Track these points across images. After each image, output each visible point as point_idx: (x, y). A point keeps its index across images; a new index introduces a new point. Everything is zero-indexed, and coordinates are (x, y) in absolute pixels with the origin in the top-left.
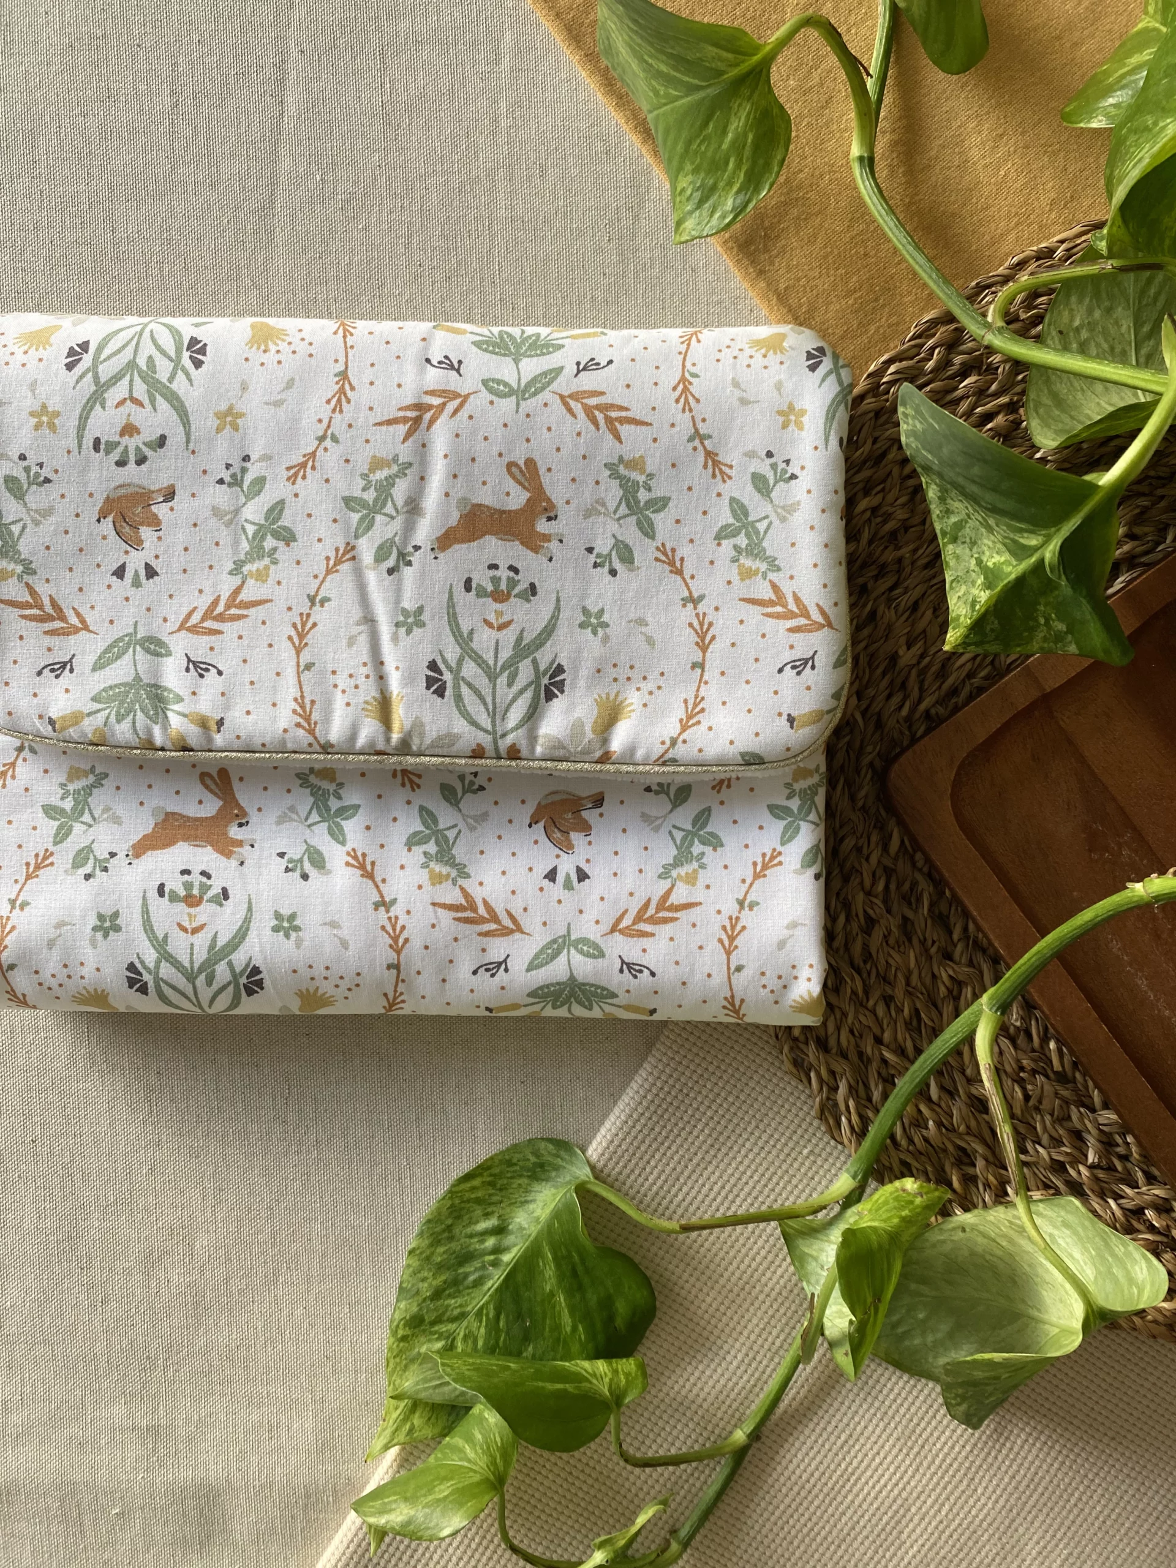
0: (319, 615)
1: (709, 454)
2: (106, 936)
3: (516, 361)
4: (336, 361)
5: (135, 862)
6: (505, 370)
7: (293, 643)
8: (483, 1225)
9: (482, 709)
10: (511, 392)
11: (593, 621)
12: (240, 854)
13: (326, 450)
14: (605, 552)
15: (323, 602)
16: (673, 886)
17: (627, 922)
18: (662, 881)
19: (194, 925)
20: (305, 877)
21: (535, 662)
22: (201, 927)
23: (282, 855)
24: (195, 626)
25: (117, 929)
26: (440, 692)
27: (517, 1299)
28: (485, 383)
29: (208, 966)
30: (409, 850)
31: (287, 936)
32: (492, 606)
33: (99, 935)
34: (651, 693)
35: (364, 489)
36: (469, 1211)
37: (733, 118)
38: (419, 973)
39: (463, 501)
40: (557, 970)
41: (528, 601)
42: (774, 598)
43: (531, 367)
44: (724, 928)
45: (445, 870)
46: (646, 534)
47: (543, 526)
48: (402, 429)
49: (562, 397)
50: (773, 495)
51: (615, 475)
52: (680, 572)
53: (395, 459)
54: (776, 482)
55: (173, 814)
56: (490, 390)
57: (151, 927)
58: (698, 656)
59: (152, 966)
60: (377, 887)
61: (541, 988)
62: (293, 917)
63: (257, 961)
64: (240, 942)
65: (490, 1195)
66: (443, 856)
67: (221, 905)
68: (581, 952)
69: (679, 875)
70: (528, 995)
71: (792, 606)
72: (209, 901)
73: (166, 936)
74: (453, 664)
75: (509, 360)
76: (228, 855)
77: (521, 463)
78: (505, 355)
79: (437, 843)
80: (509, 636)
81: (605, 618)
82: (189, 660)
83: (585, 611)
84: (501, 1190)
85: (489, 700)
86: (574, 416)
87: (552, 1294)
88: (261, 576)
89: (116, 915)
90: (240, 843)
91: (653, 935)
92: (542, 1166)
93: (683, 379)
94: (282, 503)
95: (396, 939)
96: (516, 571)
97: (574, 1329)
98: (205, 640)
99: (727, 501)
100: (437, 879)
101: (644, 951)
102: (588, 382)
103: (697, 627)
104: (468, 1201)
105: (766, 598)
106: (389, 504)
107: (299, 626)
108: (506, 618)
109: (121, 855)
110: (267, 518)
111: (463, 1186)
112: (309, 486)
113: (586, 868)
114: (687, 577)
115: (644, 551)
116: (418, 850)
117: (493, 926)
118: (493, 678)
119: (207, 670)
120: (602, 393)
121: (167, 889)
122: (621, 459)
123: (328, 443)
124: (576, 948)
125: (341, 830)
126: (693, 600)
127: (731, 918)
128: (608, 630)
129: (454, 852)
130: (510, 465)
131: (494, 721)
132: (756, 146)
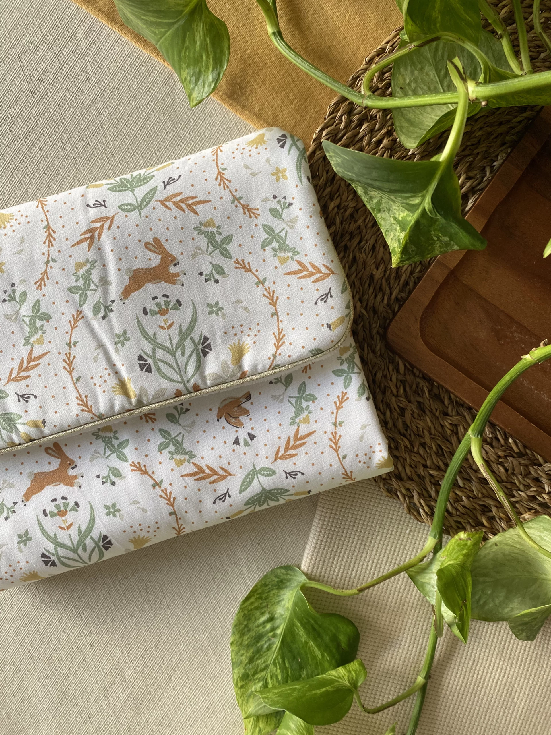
0: (74, 351)
1: (244, 207)
2: (25, 545)
3: (132, 191)
4: (42, 221)
5: (27, 503)
6: (128, 197)
7: (67, 370)
8: (263, 619)
9: (174, 372)
10: (135, 208)
11: (215, 309)
12: (78, 482)
13: (51, 267)
14: (209, 273)
15: (75, 344)
16: (299, 427)
17: (282, 452)
18: (292, 427)
19: (67, 524)
20: (113, 484)
21: (192, 339)
22: (71, 525)
23: (98, 476)
24: (16, 377)
25: (30, 539)
26: (149, 370)
27: (291, 651)
28: (120, 207)
29: (81, 542)
30: (161, 453)
31: (115, 516)
32: (160, 318)
33: (22, 545)
34: (255, 335)
35: (77, 281)
36: (253, 615)
37: (196, 33)
38: (186, 512)
39: (128, 270)
40: (255, 488)
41: (178, 309)
42: (301, 268)
43: (141, 192)
44: (330, 439)
45: (182, 457)
46: (226, 257)
47: (173, 270)
48: (86, 244)
49: (161, 202)
50: (283, 217)
51: (201, 232)
52: (250, 271)
53: (87, 261)
54: (283, 210)
55: (38, 473)
56: (124, 210)
57: (46, 533)
58: (272, 309)
59: (53, 551)
60: (151, 477)
61: (250, 499)
62: (114, 505)
63: (104, 532)
64: (93, 526)
65: (261, 604)
66: (179, 451)
67: (77, 511)
68: (264, 475)
69: (300, 420)
70: (245, 505)
71: (311, 269)
72: (70, 511)
73: (55, 535)
74: (151, 354)
75: (128, 192)
76: (72, 485)
77: (151, 241)
78: (126, 190)
79: (174, 445)
80: (174, 330)
81: (220, 305)
82: (18, 396)
83: (209, 305)
84: (265, 599)
85: (175, 365)
86: (170, 209)
87: (306, 642)
88: (40, 341)
89: (27, 533)
90: (76, 477)
91: (296, 455)
92: (281, 581)
93: (219, 173)
94: (38, 301)
95: (169, 500)
96: (167, 296)
97: (323, 656)
98: (23, 383)
99: (261, 227)
100: (179, 463)
101: (295, 464)
102: (172, 189)
103: (268, 295)
104: (251, 610)
105: (297, 269)
106: (92, 284)
107: (67, 361)
108: (170, 322)
109: (20, 502)
110: (33, 312)
111: (246, 604)
112: (49, 288)
113: (253, 432)
114: (254, 272)
115: (228, 266)
116: (165, 452)
117: (216, 477)
118: (173, 354)
119: (29, 398)
120: (181, 193)
121: (48, 512)
122: (201, 223)
123: (51, 264)
124: (261, 474)
125: (123, 454)
126: (261, 282)
127: (332, 433)
128: (223, 311)
129: (184, 446)
130: (146, 244)
131: (181, 375)
132: (213, 43)
